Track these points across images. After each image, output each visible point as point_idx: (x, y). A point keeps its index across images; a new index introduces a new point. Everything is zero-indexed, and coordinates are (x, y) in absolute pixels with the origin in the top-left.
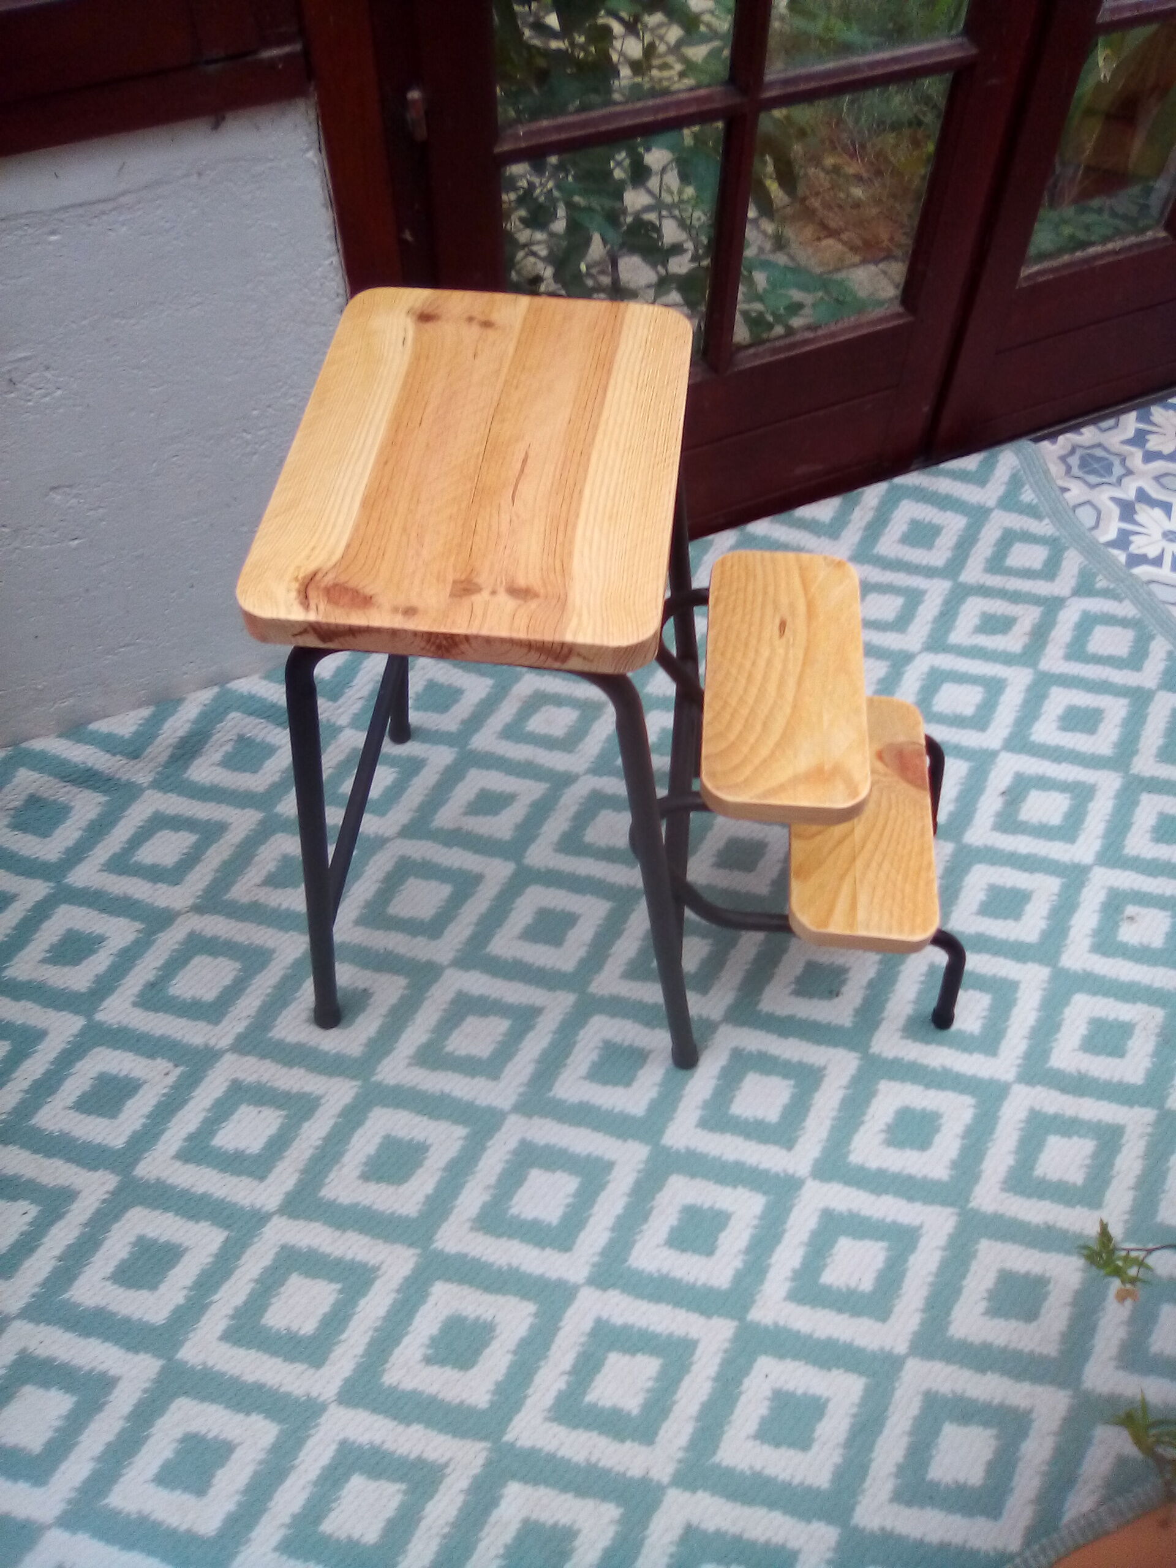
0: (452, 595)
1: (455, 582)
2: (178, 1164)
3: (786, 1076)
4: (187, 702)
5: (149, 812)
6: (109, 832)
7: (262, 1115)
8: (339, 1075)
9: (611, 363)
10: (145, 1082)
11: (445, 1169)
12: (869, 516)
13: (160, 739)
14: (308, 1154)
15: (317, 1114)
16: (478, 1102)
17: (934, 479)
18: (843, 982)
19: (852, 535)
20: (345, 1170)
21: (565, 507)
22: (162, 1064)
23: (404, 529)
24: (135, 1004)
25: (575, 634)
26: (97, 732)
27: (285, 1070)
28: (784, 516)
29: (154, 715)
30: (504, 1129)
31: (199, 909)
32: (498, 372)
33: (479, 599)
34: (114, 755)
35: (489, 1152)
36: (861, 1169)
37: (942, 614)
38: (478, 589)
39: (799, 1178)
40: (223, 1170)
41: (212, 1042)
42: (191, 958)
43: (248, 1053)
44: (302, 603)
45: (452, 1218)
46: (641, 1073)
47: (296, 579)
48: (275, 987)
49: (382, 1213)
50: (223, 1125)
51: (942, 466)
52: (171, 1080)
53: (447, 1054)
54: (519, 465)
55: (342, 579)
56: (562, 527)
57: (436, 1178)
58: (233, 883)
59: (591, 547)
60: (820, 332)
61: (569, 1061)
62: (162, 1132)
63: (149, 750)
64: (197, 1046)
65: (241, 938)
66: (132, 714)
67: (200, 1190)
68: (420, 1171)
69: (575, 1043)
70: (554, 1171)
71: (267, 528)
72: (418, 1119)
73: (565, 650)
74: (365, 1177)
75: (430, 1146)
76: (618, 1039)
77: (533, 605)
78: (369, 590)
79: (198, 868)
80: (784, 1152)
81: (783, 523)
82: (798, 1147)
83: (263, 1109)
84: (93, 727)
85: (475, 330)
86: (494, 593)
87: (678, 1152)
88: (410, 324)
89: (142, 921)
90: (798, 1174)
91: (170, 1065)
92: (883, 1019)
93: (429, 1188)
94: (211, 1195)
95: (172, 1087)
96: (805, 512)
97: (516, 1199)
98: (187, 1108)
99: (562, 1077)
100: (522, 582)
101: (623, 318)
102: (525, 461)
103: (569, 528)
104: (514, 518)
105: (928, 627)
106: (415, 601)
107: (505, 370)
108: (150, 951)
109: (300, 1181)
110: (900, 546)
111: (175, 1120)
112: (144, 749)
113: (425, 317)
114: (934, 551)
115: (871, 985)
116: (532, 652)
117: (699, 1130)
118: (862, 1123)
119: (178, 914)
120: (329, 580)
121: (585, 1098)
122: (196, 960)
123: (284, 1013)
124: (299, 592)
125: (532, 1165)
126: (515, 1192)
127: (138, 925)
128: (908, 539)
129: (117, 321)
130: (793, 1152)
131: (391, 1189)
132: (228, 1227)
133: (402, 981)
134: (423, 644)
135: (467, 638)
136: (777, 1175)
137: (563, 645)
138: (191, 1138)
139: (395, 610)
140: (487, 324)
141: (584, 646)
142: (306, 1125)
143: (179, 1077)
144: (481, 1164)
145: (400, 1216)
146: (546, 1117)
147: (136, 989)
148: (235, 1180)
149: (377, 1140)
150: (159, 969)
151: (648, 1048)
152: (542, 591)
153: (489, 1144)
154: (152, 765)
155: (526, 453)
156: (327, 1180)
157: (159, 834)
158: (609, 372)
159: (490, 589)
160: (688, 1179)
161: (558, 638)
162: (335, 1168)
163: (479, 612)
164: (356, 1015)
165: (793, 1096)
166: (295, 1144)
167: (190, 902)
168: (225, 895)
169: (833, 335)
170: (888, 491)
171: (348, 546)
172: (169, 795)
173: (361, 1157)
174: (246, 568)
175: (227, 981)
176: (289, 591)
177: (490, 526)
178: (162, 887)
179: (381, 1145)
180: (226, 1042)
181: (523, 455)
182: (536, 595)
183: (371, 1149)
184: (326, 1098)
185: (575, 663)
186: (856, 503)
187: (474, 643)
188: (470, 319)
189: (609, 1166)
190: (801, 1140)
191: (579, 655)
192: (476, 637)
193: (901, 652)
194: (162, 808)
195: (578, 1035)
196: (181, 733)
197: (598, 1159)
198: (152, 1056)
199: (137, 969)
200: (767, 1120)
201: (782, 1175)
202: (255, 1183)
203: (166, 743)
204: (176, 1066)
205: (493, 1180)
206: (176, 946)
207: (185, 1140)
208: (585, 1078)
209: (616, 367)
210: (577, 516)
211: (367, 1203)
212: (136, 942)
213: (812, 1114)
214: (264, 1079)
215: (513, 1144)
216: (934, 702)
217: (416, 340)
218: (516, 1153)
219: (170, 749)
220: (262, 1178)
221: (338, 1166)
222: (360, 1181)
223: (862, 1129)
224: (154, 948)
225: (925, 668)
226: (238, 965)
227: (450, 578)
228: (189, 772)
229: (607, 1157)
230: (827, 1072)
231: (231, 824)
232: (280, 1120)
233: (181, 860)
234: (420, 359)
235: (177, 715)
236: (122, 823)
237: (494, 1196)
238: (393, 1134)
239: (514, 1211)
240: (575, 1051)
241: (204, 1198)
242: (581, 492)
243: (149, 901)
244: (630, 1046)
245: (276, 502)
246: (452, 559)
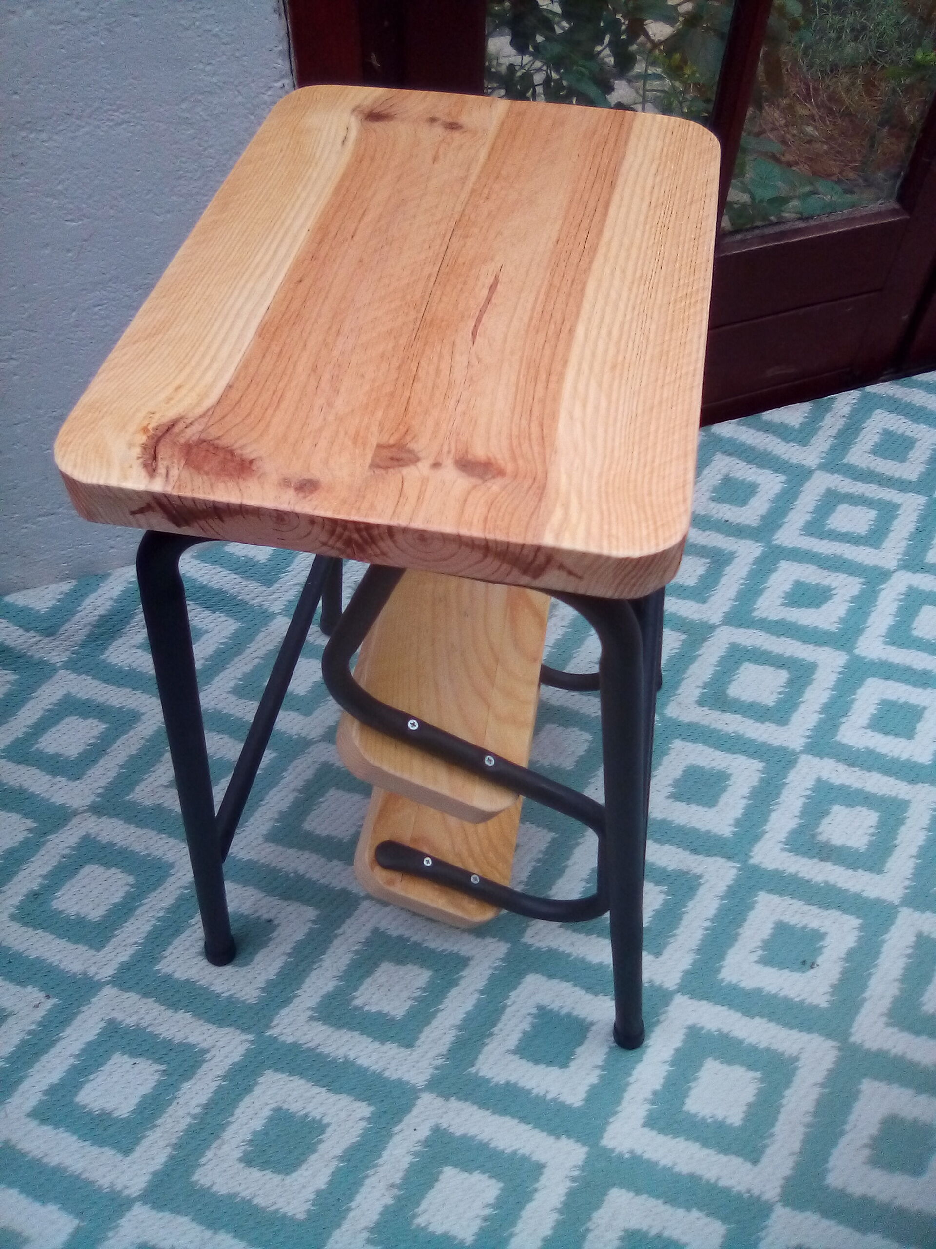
0: (374, 466)
1: (380, 447)
2: (33, 1124)
3: (751, 1067)
4: (111, 578)
5: (59, 695)
6: (14, 714)
7: (137, 1068)
8: (229, 1026)
9: (616, 172)
10: (11, 1014)
11: (341, 1158)
12: (840, 424)
13: (77, 617)
14: (183, 1125)
15: (201, 1072)
16: (387, 1074)
17: (908, 390)
18: (819, 950)
19: (822, 443)
20: (226, 1148)
21: (548, 351)
22: (33, 994)
23: (314, 369)
24: (13, 917)
25: (557, 536)
26: (12, 604)
27: (169, 1013)
28: (750, 419)
29: (74, 591)
30: (415, 1111)
31: (96, 810)
32: (464, 179)
33: (411, 473)
34: (27, 630)
35: (396, 1139)
36: (842, 1194)
37: (919, 530)
38: (414, 459)
39: (766, 1202)
40: (83, 1137)
41: (92, 971)
42: (82, 866)
43: (130, 989)
44: (145, 466)
45: (346, 1225)
46: (579, 1050)
47: (145, 430)
48: (168, 910)
49: (263, 1210)
50: (91, 1077)
51: (915, 377)
52: (39, 1014)
53: (356, 1008)
54: (485, 292)
55: (213, 433)
56: (543, 376)
57: (331, 1169)
58: (137, 782)
59: (584, 406)
60: (812, 223)
61: (495, 1030)
62: (20, 1080)
63: (65, 627)
64: (75, 974)
65: (138, 848)
66: (52, 587)
67: (54, 1160)
68: (313, 1158)
69: (504, 1007)
70: (470, 1171)
71: (119, 355)
72: (317, 1089)
73: (541, 559)
74: (248, 1160)
75: (328, 1125)
76: (555, 1006)
77: (495, 486)
78: (249, 452)
79: (102, 762)
80: (749, 1165)
81: (749, 426)
82: (765, 1160)
83: (138, 1060)
84: (9, 599)
85: (438, 131)
86: (436, 465)
87: (620, 1157)
88: (354, 123)
89: (35, 819)
90: (765, 1197)
91: (42, 995)
92: (865, 1000)
93: (321, 1181)
94: (66, 1169)
95: (40, 1024)
96: (774, 415)
97: (424, 1205)
98: (53, 1051)
99: (486, 1049)
100: (479, 452)
101: (630, 128)
102: (493, 288)
103: (554, 378)
104: (474, 361)
105: (904, 544)
106: (316, 472)
107: (473, 178)
108: (38, 856)
109: (171, 1157)
110: (872, 457)
111: (37, 1066)
112: (61, 626)
113: (374, 116)
114: (908, 463)
115: (851, 955)
116: (489, 559)
117: (646, 1130)
118: (842, 1133)
119: (75, 813)
120: (192, 433)
121: (513, 1079)
122: (88, 869)
123: (176, 942)
124: (145, 447)
125: (446, 1161)
126: (422, 1197)
127: (30, 824)
128: (879, 450)
129: (24, 134)
130: (759, 1165)
131: (277, 1178)
132: (79, 1214)
133: (311, 913)
134: (323, 537)
135: (390, 531)
136: (739, 1196)
137: (538, 549)
138: (52, 1090)
139: (285, 483)
140: (453, 126)
141: (570, 553)
142: (186, 1086)
143: (50, 1011)
144: (386, 1155)
145: (284, 1216)
146: (466, 1100)
147: (16, 900)
148: (95, 1150)
149: (266, 1112)
150: (45, 877)
151: (589, 1019)
152: (510, 468)
153: (397, 1129)
154: (68, 643)
155: (496, 278)
156: (203, 1160)
157: (68, 720)
158: (613, 185)
159: (431, 461)
160: (632, 1194)
161: (530, 540)
162: (214, 1145)
163: (411, 492)
164: (255, 952)
165: (760, 1093)
166: (170, 1110)
167: (88, 801)
168: (128, 795)
169: (824, 227)
170: (861, 399)
171: (230, 387)
172: (84, 676)
173: (246, 1134)
174: (77, 411)
175: (117, 898)
176: (130, 445)
177: (438, 371)
178: (62, 780)
179: (271, 1119)
180: (108, 972)
181: (490, 280)
182: (501, 473)
183: (258, 1124)
184: (213, 1052)
185: (554, 579)
186: (828, 409)
187: (399, 537)
188: (433, 120)
189: (539, 1168)
190: (769, 1151)
191: (561, 567)
192: (405, 530)
193: (875, 568)
194: (73, 691)
195: (508, 997)
196: (102, 611)
197: (525, 1159)
198: (22, 983)
199: (21, 875)
200: (729, 1121)
201: (746, 1195)
202: (120, 1157)
203: (84, 621)
204: (48, 997)
205: (397, 1178)
206: (67, 851)
207: (46, 1093)
208: (514, 1052)
209: (621, 181)
210: (565, 363)
211: (246, 1194)
212: (25, 843)
213: (782, 1118)
214: (144, 1024)
215: (424, 1132)
216: (914, 626)
217: (358, 141)
218: (427, 1143)
219: (89, 628)
220: (127, 1151)
221: (219, 1141)
222: (243, 1165)
223: (844, 1141)
224: (42, 852)
225: (903, 588)
226: (131, 879)
227: (374, 441)
228: (107, 653)
229: (535, 1158)
230: (799, 1064)
231: (143, 714)
232: (157, 1077)
233: (85, 751)
234: (360, 161)
235: (100, 592)
236: (30, 705)
237: (398, 1199)
238: (285, 1107)
239: (421, 1221)
240: (504, 1018)
241: (58, 1172)
242: (571, 331)
243: (46, 795)
244: (569, 1015)
245: (139, 323)
246: (379, 414)
